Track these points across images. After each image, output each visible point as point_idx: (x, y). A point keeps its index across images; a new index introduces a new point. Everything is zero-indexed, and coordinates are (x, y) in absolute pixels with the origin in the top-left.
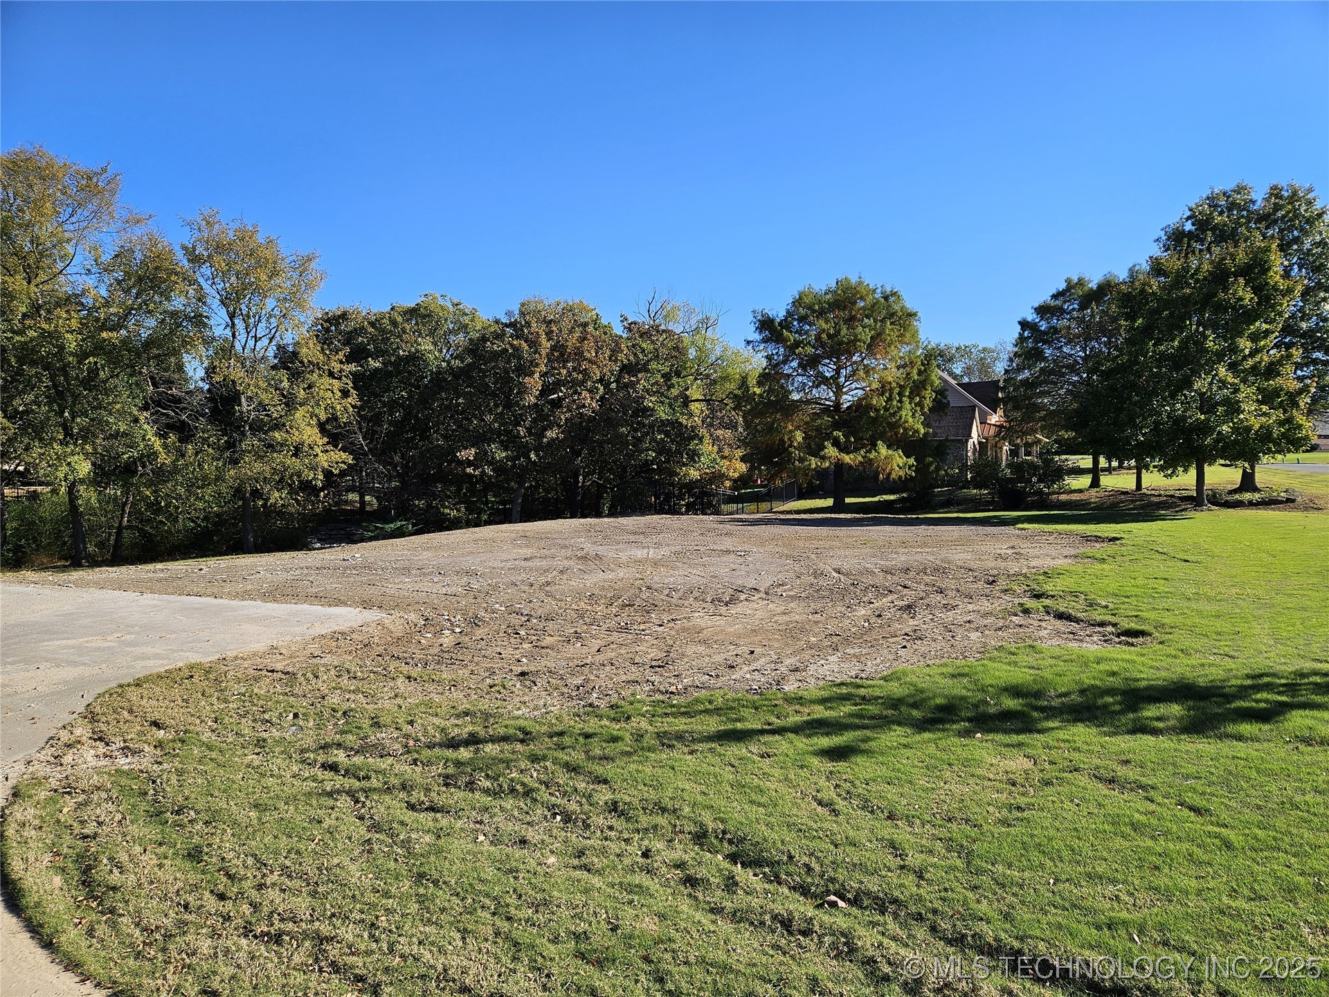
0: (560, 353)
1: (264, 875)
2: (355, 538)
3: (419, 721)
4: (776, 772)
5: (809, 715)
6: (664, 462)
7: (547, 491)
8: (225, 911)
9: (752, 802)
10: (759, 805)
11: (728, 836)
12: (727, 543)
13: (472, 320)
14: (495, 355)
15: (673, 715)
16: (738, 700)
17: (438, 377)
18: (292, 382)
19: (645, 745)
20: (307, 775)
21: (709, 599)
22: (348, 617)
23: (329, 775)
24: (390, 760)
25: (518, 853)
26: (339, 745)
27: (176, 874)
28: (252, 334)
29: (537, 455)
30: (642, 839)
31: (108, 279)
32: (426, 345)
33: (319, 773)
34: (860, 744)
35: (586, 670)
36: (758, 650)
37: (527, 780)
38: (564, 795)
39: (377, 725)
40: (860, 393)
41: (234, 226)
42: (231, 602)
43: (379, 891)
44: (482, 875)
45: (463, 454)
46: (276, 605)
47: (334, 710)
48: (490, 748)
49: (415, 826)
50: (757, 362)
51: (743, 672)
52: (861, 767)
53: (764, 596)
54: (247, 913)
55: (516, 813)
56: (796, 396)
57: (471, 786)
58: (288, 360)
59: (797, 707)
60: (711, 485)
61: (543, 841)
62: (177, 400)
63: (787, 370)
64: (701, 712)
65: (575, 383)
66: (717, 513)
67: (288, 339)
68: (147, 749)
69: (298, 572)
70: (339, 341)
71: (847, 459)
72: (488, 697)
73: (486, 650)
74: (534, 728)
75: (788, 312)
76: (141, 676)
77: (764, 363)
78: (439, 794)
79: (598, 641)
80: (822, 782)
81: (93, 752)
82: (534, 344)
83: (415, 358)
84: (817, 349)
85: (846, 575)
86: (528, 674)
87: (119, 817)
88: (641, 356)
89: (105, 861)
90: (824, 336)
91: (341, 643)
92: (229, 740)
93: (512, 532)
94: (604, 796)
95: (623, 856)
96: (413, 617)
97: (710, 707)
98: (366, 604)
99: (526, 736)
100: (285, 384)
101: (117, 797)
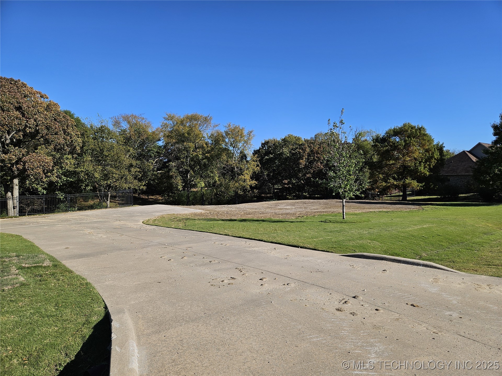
45: (284, 181)
83: (282, 154)
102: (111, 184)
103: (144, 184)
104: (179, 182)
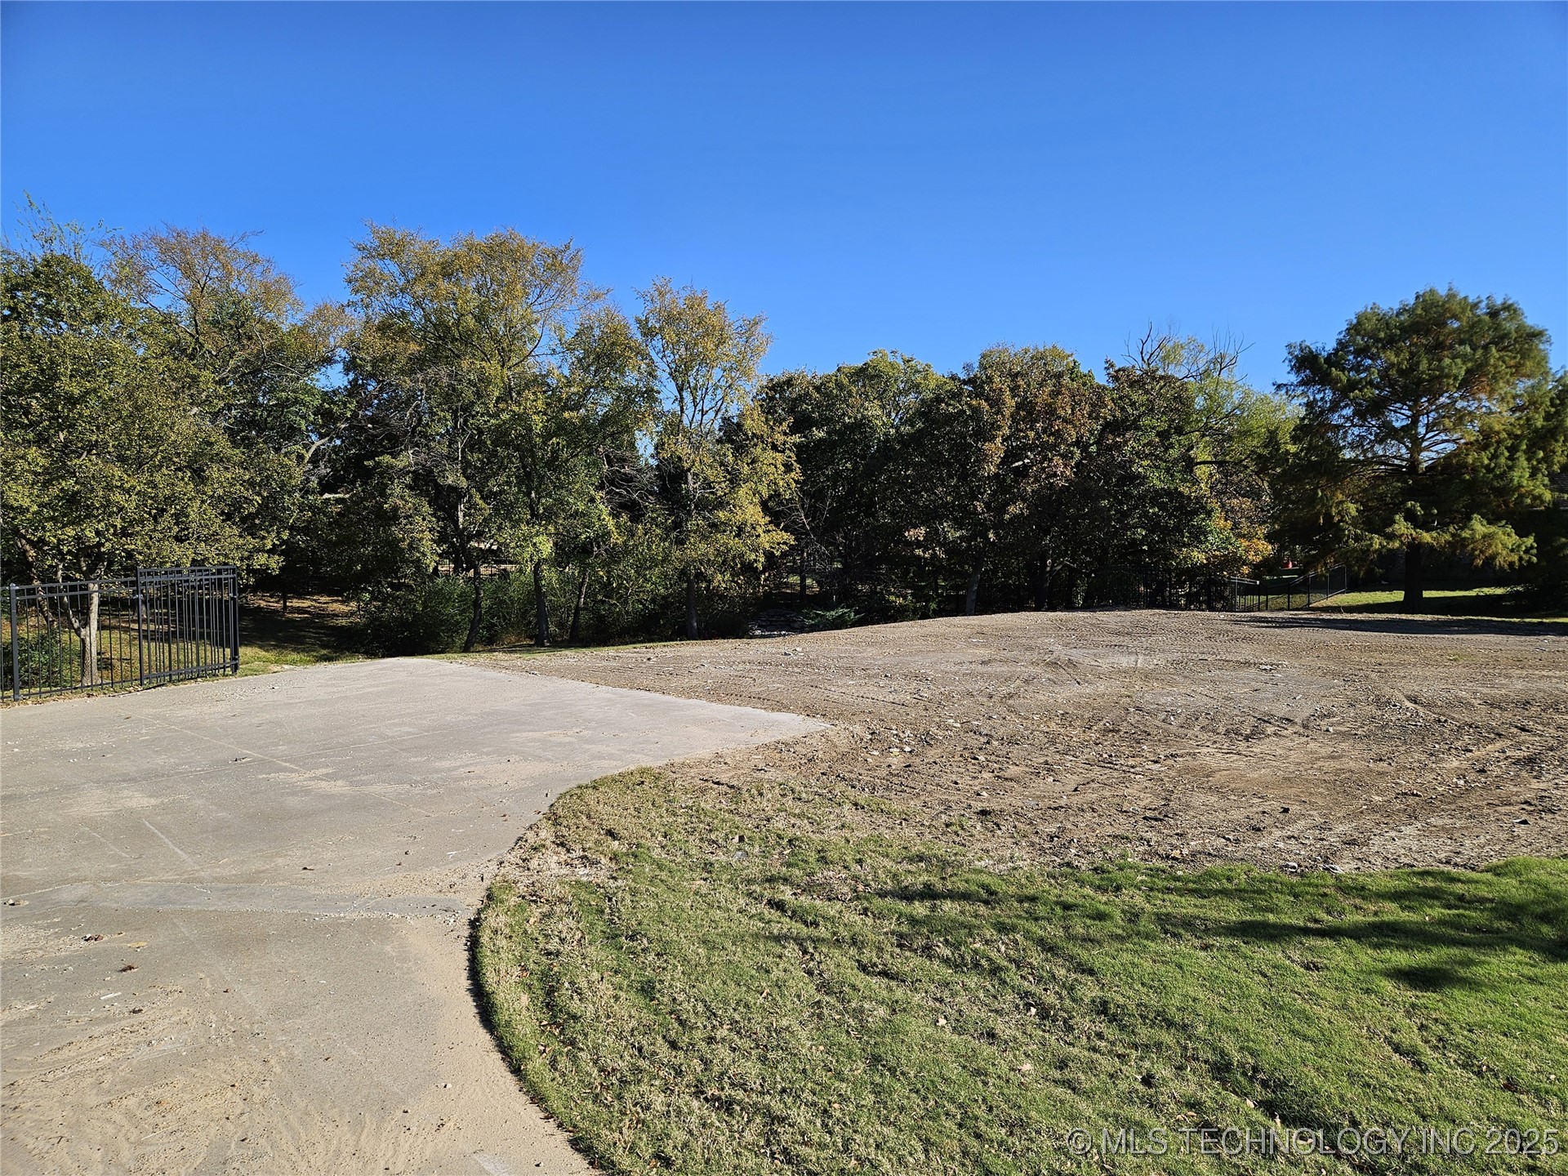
0: (1027, 411)
1: (714, 1027)
2: (796, 625)
3: (869, 861)
4: (1329, 994)
5: (1376, 914)
6: (1157, 542)
7: (1007, 576)
8: (677, 1062)
9: (1294, 1032)
10: (1305, 1038)
11: (1261, 1076)
12: (1245, 652)
13: (925, 379)
14: (949, 419)
15: (1180, 892)
16: (1270, 881)
17: (886, 445)
18: (736, 457)
19: (1142, 929)
20: (754, 911)
21: (1222, 730)
22: (791, 725)
23: (775, 914)
24: (838, 905)
25: (987, 1050)
26: (786, 880)
27: (629, 1010)
28: (699, 407)
29: (997, 534)
30: (1142, 1059)
31: (571, 358)
32: (873, 410)
33: (766, 912)
34: (1457, 968)
35: (1061, 814)
36: (1295, 808)
37: (993, 955)
38: (1039, 981)
39: (823, 860)
40: (1450, 447)
41: (683, 294)
42: (679, 700)
43: (831, 1070)
44: (944, 1071)
45: (911, 534)
46: (720, 706)
47: (779, 836)
48: (948, 907)
49: (867, 993)
50: (1294, 409)
51: (1273, 837)
52: (1461, 1006)
53: (1302, 731)
54: (699, 1070)
55: (981, 995)
56: (1348, 454)
57: (927, 951)
58: (733, 433)
59: (1358, 901)
60: (1222, 571)
61: (1015, 1039)
62: (629, 479)
63: (1335, 419)
64: (1217, 892)
65: (1045, 447)
66: (1230, 608)
67: (733, 411)
68: (603, 861)
69: (741, 667)
70: (783, 410)
71: (1427, 537)
72: (944, 838)
73: (940, 776)
74: (1001, 888)
75: (1340, 342)
76: (597, 777)
77: (1303, 412)
78: (892, 956)
79: (1075, 777)
80: (1399, 1017)
81: (555, 858)
82: (996, 403)
83: (861, 425)
84: (1383, 390)
85: (1428, 706)
86: (990, 813)
87: (578, 935)
88: (1130, 410)
89: (566, 985)
90: (1393, 372)
91: (785, 755)
92: (679, 860)
93: (966, 627)
94: (1089, 991)
95: (1117, 1078)
96: (858, 729)
97: (1229, 886)
98: (810, 711)
99: (990, 897)
100: (730, 458)
101: (577, 913)
102: (103, 545)
103: (274, 545)
104: (422, 539)
